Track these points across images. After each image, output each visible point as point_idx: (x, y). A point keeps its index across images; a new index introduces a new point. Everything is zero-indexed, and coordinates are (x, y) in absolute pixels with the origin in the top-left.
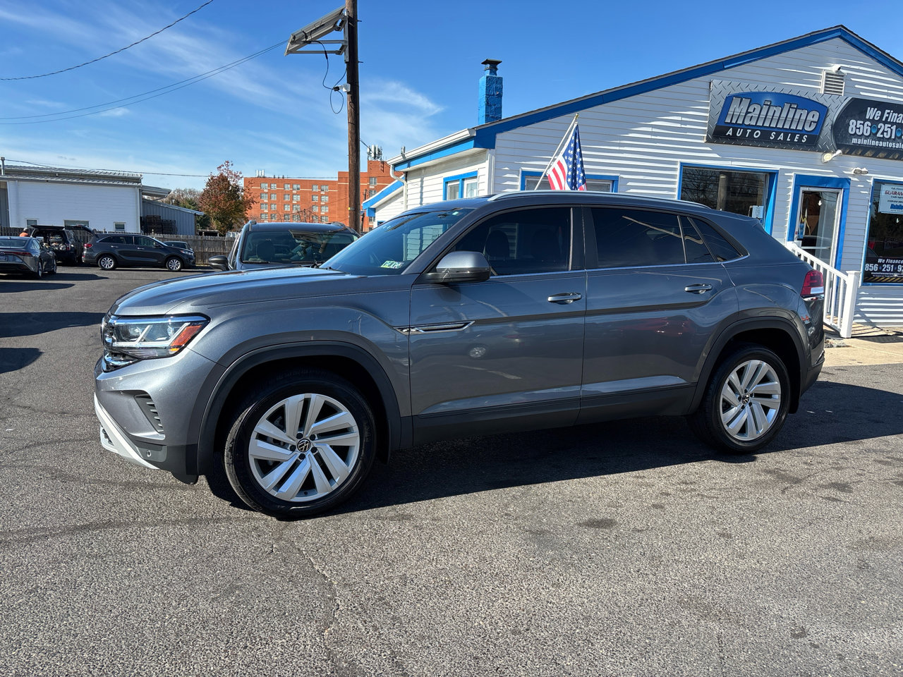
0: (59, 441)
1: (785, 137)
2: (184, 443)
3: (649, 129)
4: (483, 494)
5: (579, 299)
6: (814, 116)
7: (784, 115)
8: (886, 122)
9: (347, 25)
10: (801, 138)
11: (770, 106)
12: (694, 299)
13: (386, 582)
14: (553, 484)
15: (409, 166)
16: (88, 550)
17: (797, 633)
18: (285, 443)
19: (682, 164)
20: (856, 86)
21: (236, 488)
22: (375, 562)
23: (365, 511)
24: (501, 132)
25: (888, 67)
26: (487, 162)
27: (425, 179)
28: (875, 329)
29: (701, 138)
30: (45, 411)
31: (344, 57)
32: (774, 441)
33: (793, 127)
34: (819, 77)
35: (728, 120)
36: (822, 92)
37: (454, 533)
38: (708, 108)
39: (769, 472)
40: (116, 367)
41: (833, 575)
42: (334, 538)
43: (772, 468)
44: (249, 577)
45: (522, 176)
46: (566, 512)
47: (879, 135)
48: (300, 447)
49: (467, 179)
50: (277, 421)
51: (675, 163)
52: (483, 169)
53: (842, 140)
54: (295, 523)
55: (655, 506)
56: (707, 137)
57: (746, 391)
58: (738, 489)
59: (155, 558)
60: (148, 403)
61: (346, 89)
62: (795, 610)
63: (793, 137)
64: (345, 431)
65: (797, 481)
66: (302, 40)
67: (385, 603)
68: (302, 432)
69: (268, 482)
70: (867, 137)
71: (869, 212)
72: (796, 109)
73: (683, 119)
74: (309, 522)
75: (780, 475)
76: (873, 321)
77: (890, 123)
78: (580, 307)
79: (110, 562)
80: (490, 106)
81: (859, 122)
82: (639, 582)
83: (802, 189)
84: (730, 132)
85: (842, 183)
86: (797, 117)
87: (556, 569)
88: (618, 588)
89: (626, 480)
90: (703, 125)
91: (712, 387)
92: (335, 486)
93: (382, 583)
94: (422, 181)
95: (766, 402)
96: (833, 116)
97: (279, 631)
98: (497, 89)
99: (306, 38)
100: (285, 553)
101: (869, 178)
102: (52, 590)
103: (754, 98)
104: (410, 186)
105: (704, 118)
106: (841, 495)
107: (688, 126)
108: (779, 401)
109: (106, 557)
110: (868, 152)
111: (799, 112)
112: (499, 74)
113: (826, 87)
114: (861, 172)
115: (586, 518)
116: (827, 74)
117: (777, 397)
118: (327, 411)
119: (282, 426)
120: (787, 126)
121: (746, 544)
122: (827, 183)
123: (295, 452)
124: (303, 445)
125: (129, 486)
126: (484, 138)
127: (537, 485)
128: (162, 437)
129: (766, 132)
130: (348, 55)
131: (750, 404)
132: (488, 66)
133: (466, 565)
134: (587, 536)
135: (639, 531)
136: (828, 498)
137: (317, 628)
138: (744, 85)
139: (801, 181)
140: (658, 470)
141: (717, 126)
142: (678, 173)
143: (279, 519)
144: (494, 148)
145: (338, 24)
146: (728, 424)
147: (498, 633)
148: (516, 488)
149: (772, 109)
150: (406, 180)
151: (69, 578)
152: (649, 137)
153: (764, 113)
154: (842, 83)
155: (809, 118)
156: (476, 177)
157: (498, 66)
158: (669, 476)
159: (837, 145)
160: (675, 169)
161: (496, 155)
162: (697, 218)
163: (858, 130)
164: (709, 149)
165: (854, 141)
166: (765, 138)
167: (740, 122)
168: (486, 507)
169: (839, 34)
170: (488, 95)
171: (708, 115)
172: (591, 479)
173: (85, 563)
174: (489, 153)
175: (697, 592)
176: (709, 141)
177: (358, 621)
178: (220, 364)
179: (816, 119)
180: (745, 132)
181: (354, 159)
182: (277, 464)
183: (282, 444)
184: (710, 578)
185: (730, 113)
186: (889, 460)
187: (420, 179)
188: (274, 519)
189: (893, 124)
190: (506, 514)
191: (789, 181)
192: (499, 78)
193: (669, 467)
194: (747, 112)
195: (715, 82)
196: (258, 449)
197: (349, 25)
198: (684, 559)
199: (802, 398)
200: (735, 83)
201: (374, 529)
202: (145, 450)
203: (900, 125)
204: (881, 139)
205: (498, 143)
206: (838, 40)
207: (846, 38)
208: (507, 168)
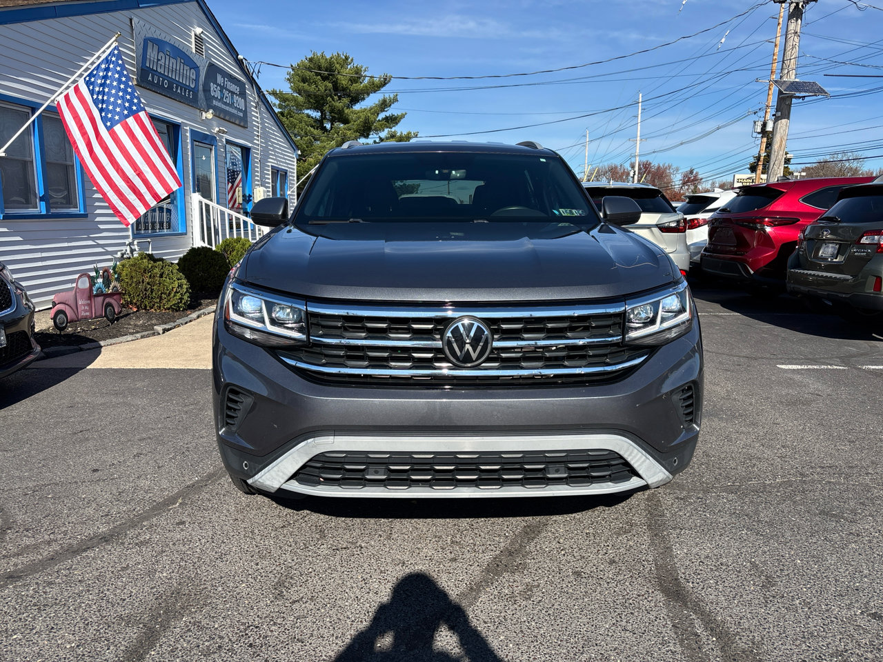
1: (181, 91)
6: (193, 74)
7: (178, 68)
8: (226, 89)
11: (170, 57)
20: (210, 52)
29: (134, 80)
33: (184, 82)
34: (191, 37)
35: (148, 64)
36: (194, 51)
38: (135, 48)
47: (224, 100)
53: (209, 101)
56: (137, 79)
63: (185, 92)
70: (220, 101)
72: (184, 64)
81: (215, 85)
83: (195, 143)
84: (150, 78)
85: (213, 140)
86: (185, 72)
90: (133, 65)
96: (202, 76)
103: (159, 44)
105: (133, 58)
110: (221, 115)
111: (185, 67)
113: (195, 47)
114: (219, 132)
116: (195, 35)
129: (170, 83)
138: (158, 32)
139: (193, 135)
141: (142, 69)
149: (172, 60)
153: (167, 63)
154: (203, 46)
155: (191, 75)
159: (207, 104)
163: (215, 93)
166: (171, 89)
167: (155, 68)
171: (134, 54)
176: (138, 85)
179: (194, 77)
180: (159, 80)
185: (148, 57)
189: (230, 91)
191: (188, 134)
194: (158, 60)
195: (135, 20)
200: (147, 26)
203: (233, 93)
204: (225, 104)
206: (196, 4)
207: (201, 3)
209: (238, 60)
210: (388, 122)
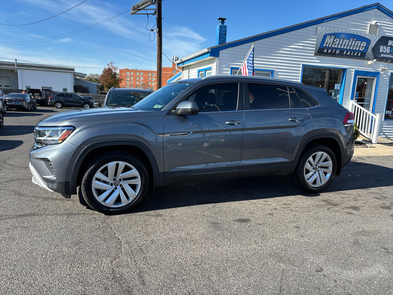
0: (21, 179)
1: (351, 53)
2: (65, 181)
3: (289, 49)
4: (195, 207)
5: (240, 123)
6: (364, 44)
7: (350, 43)
9: (157, 2)
10: (358, 54)
11: (344, 39)
12: (293, 124)
13: (145, 242)
14: (227, 203)
15: (183, 65)
16: (22, 225)
17: (318, 270)
18: (108, 182)
19: (303, 65)
20: (384, 31)
21: (86, 200)
22: (142, 233)
23: (143, 212)
24: (222, 50)
26: (216, 63)
27: (190, 70)
28: (389, 140)
29: (312, 53)
30: (19, 167)
31: (156, 16)
32: (329, 187)
33: (354, 49)
34: (367, 26)
35: (325, 45)
36: (368, 33)
37: (179, 223)
38: (316, 40)
39: (324, 201)
40: (38, 148)
41: (341, 246)
42: (127, 223)
43: (326, 199)
44: (87, 238)
45: (231, 69)
46: (229, 215)
48: (115, 184)
49: (207, 70)
50: (105, 173)
51: (300, 64)
52: (214, 66)
53: (377, 55)
54: (112, 216)
55: (269, 214)
56: (315, 53)
57: (316, 165)
58: (308, 208)
59: (49, 229)
60: (49, 164)
61: (156, 30)
62: (320, 260)
63: (354, 54)
64: (135, 178)
65: (336, 205)
66: (137, 9)
67: (142, 251)
68: (115, 178)
69: (100, 199)
70: (388, 54)
71: (388, 88)
72: (356, 41)
73: (304, 45)
74: (118, 216)
75: (328, 202)
76: (389, 136)
78: (240, 127)
79: (30, 230)
80: (221, 38)
81: (385, 47)
82: (254, 246)
83: (358, 77)
84: (325, 51)
85: (376, 74)
86: (356, 44)
87: (219, 239)
88: (244, 248)
89: (260, 202)
90: (313, 47)
91: (301, 163)
92: (130, 201)
93: (142, 242)
94: (189, 71)
95: (326, 170)
96: (373, 44)
97: (94, 261)
98: (224, 31)
99: (139, 7)
100: (105, 229)
101: (389, 72)
102: (4, 240)
103: (336, 35)
104: (184, 73)
105: (313, 44)
106: (354, 212)
107: (306, 48)
108: (332, 170)
109: (29, 228)
110: (389, 61)
111: (357, 42)
112: (225, 24)
113: (370, 31)
114: (385, 70)
115: (238, 218)
116: (370, 25)
117: (331, 168)
118: (127, 169)
119: (107, 175)
120: (351, 48)
121: (306, 231)
122: (369, 74)
123: (112, 186)
124: (116, 183)
125: (46, 199)
126: (214, 52)
127: (220, 203)
128: (55, 178)
129: (342, 51)
130: (157, 15)
131: (318, 171)
132: (221, 20)
133: (181, 236)
134: (236, 226)
135: (259, 224)
136: (348, 213)
137: (110, 260)
138: (332, 29)
139: (357, 73)
140: (275, 198)
141: (319, 48)
142: (301, 69)
143: (105, 215)
144: (219, 57)
145: (153, 2)
146: (308, 179)
147: (187, 265)
148: (210, 204)
150: (183, 71)
151: (12, 236)
152: (288, 52)
153: (341, 42)
154: (377, 29)
155: (362, 45)
156: (211, 70)
157: (225, 21)
158: (279, 201)
159: (374, 57)
160: (299, 67)
161: (219, 60)
162: (297, 88)
163: (384, 50)
164: (315, 58)
165: (382, 55)
166: (341, 53)
167: (330, 46)
168: (196, 212)
169: (377, 7)
170: (220, 34)
171: (315, 43)
172: (244, 202)
173: (20, 230)
174: (217, 59)
175: (278, 251)
176: (315, 54)
177: (129, 258)
178: (79, 148)
179: (365, 45)
180: (332, 51)
181: (160, 61)
182: (105, 191)
183: (107, 183)
184: (286, 245)
185: (326, 42)
186: (380, 197)
187: (188, 70)
188: (103, 214)
190: (203, 215)
191: (352, 73)
192: (225, 26)
193: (280, 198)
194: (333, 42)
195: (319, 28)
196: (95, 184)
197: (158, 2)
198: (277, 237)
199: (341, 169)
200: (328, 29)
201: (145, 220)
202: (48, 183)
205: (220, 55)
206: (376, 9)
207: (380, 8)
208: (224, 66)
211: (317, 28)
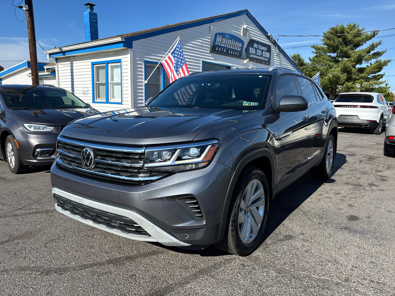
1: (233, 52)
3: (191, 45)
7: (232, 43)
8: (259, 49)
10: (237, 54)
19: (202, 61)
20: (251, 34)
24: (135, 40)
25: (259, 28)
26: (128, 55)
27: (74, 62)
29: (208, 50)
33: (235, 49)
34: (241, 30)
35: (216, 44)
36: (242, 35)
38: (210, 38)
45: (145, 63)
47: (257, 54)
49: (110, 63)
51: (200, 61)
52: (126, 59)
53: (248, 55)
56: (210, 50)
61: (26, 8)
63: (235, 53)
70: (254, 55)
72: (235, 41)
73: (202, 42)
77: (260, 50)
80: (92, 27)
84: (217, 49)
86: (236, 45)
90: (208, 45)
94: (72, 64)
96: (245, 45)
98: (95, 19)
103: (223, 35)
105: (209, 42)
107: (204, 45)
110: (255, 60)
111: (236, 43)
118: (257, 188)
120: (233, 48)
126: (128, 43)
128: (204, 223)
129: (227, 50)
132: (89, 6)
138: (220, 29)
141: (213, 46)
142: (201, 65)
144: (132, 48)
149: (229, 40)
150: (57, 62)
152: (191, 48)
153: (226, 42)
154: (247, 33)
155: (239, 46)
156: (120, 62)
157: (94, 7)
159: (247, 57)
160: (200, 63)
161: (133, 51)
163: (252, 51)
164: (210, 55)
165: (251, 56)
166: (227, 52)
167: (220, 45)
169: (246, 13)
170: (91, 22)
174: (130, 50)
176: (211, 52)
179: (241, 46)
180: (221, 49)
185: (217, 41)
187: (70, 62)
189: (261, 50)
192: (95, 13)
194: (222, 41)
195: (212, 27)
200: (218, 28)
203: (263, 51)
204: (258, 56)
205: (134, 46)
206: (246, 15)
207: (248, 15)
208: (138, 59)
209: (268, 36)
210: (375, 56)
211: (210, 27)
